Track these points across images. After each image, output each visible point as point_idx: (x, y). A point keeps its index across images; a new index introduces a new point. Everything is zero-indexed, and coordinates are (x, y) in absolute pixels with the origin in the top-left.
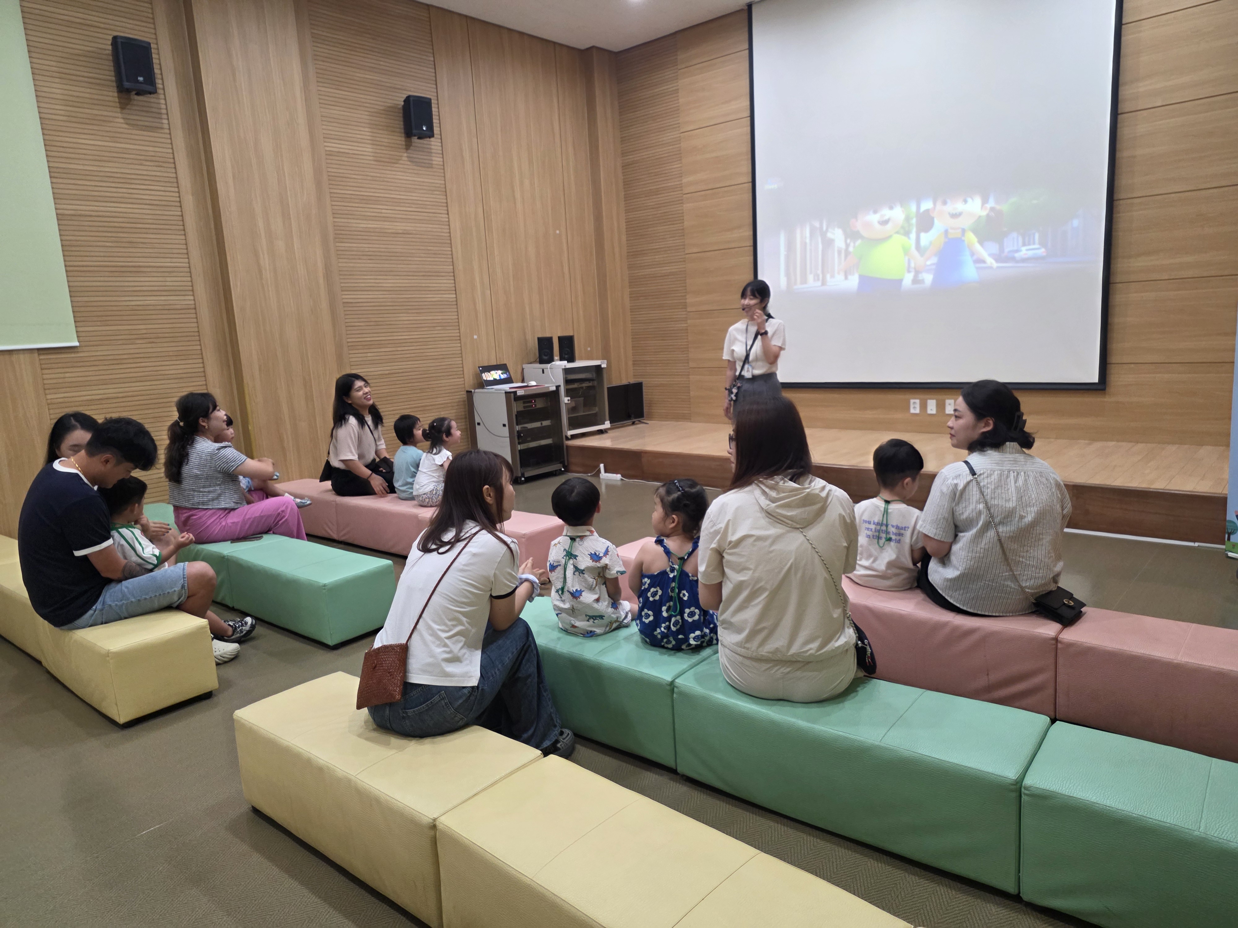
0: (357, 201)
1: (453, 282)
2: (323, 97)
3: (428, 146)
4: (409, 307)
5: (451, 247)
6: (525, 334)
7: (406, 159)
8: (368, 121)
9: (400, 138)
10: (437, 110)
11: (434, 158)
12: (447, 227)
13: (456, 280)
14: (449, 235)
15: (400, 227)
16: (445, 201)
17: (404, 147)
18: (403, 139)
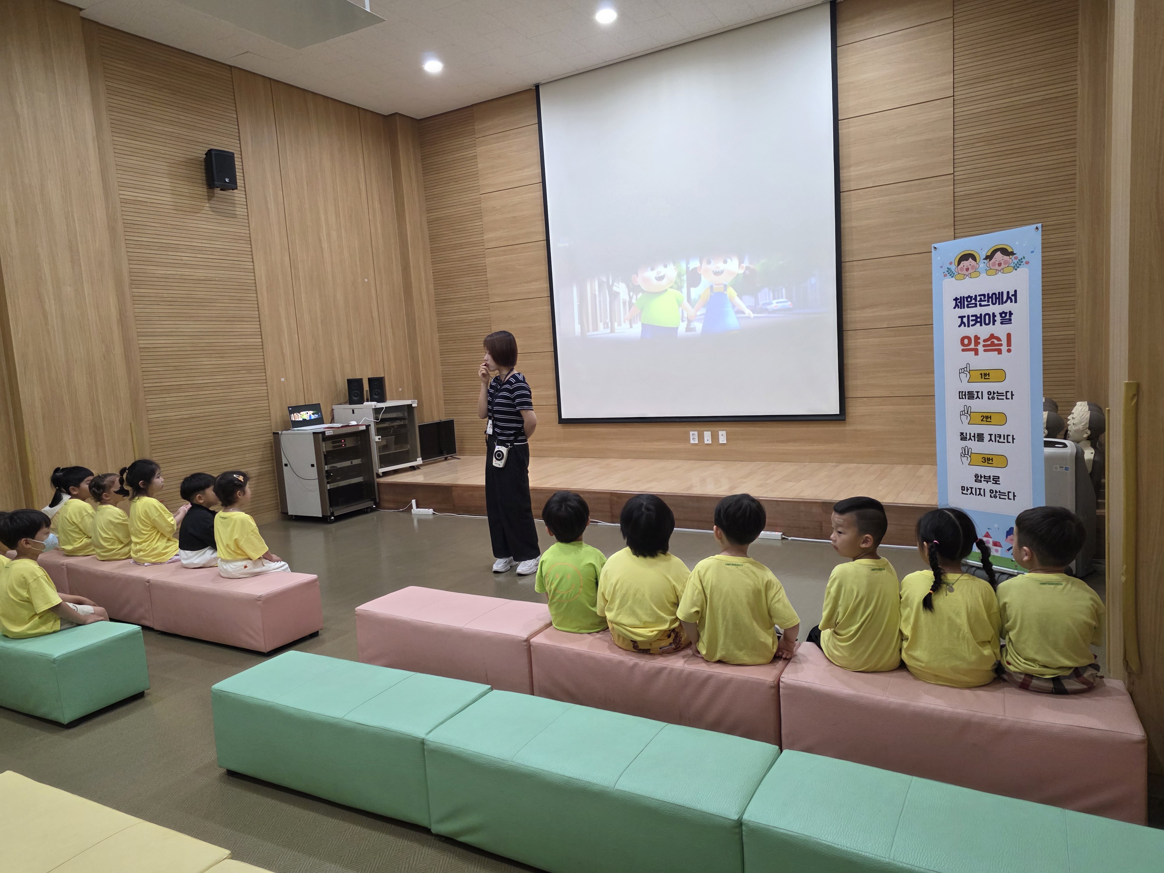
0: (156, 248)
1: (259, 327)
2: (118, 147)
3: (231, 198)
4: (212, 352)
5: (257, 294)
6: (334, 377)
7: (208, 209)
8: (167, 172)
9: (201, 189)
10: (241, 164)
11: (238, 209)
12: (253, 275)
13: (262, 326)
14: (254, 282)
15: (201, 273)
16: (250, 250)
17: (206, 197)
18: (206, 190)
